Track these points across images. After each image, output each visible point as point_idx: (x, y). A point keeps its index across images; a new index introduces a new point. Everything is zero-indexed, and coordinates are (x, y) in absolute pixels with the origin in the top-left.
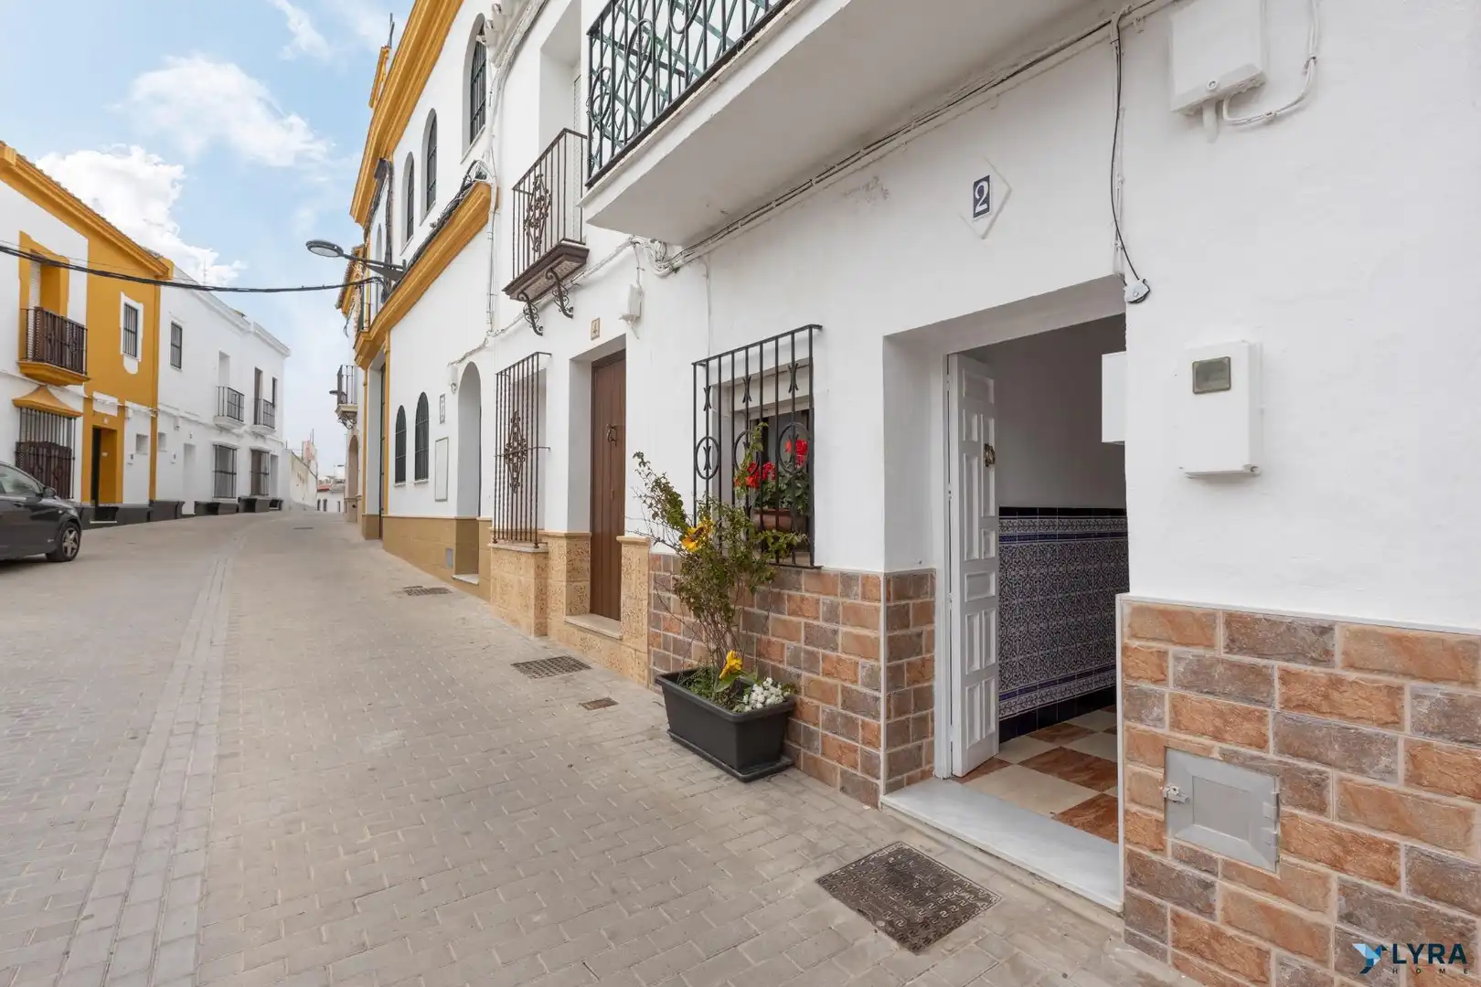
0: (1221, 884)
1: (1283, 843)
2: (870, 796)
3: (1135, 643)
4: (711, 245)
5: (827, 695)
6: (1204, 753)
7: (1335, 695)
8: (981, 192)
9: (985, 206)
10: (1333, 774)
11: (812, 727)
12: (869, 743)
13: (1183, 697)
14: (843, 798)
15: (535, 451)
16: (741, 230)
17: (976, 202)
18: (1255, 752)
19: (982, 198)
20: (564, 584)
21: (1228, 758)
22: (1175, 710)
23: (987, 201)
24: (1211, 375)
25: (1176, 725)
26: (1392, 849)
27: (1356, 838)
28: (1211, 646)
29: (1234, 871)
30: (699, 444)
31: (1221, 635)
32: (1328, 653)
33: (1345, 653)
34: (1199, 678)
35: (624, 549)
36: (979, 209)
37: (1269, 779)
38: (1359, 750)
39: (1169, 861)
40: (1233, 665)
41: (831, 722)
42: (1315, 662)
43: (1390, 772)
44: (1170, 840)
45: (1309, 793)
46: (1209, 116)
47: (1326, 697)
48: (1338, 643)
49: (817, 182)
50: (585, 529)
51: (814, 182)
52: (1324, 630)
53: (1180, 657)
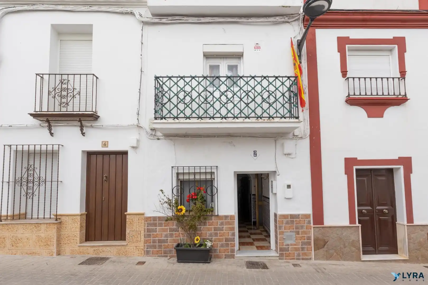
0: (290, 247)
1: (296, 240)
2: (233, 256)
3: (280, 220)
4: (176, 138)
5: (220, 240)
6: (288, 232)
7: (300, 222)
8: (255, 152)
9: (256, 155)
10: (300, 230)
11: (216, 248)
12: (233, 247)
13: (285, 226)
14: (226, 259)
16: (190, 138)
17: (254, 154)
18: (293, 230)
19: (255, 154)
20: (79, 233)
21: (290, 231)
22: (285, 227)
23: (256, 154)
24: (289, 186)
25: (285, 229)
26: (305, 236)
27: (302, 236)
28: (288, 219)
29: (291, 245)
30: (174, 187)
31: (289, 217)
32: (299, 217)
33: (301, 217)
34: (287, 223)
35: (127, 217)
36: (255, 155)
37: (294, 233)
38: (302, 227)
39: (284, 247)
40: (291, 220)
41: (222, 246)
42: (298, 219)
43: (305, 229)
44: (284, 244)
45: (298, 233)
46: (287, 155)
48: (300, 216)
49: (217, 137)
50: (84, 211)
52: (299, 215)
53: (285, 220)
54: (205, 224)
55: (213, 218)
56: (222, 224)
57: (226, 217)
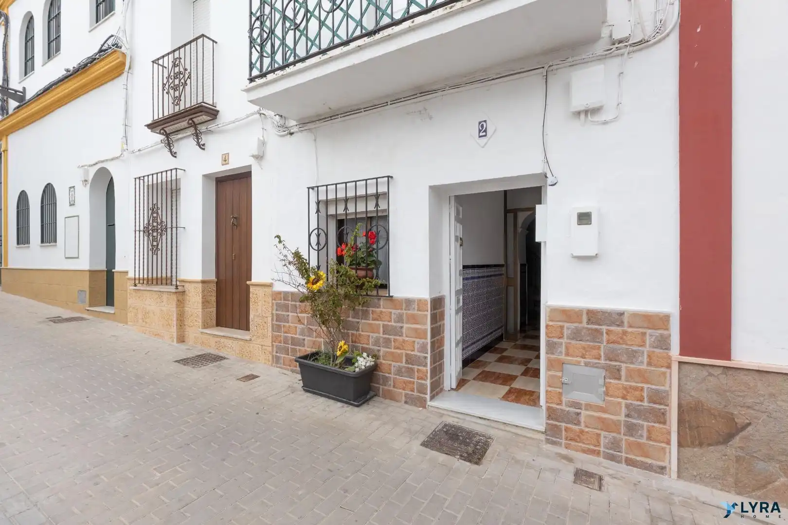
0: (584, 413)
1: (607, 393)
2: (422, 403)
3: (551, 323)
4: (318, 124)
5: (396, 358)
6: (578, 364)
7: (625, 337)
8: (482, 126)
9: (484, 134)
10: (623, 365)
11: (387, 375)
12: (422, 379)
13: (570, 343)
14: (407, 406)
15: (174, 229)
16: (340, 119)
17: (480, 131)
18: (597, 361)
19: (483, 130)
20: (201, 310)
21: (586, 364)
22: (567, 348)
23: (485, 131)
24: (584, 218)
25: (567, 354)
26: (642, 389)
27: (631, 387)
28: (581, 322)
29: (589, 407)
30: (312, 232)
31: (585, 318)
32: (622, 322)
33: (628, 322)
34: (576, 335)
35: (252, 289)
36: (481, 134)
37: (602, 370)
38: (632, 356)
39: (564, 407)
40: (588, 329)
41: (399, 372)
42: (618, 326)
43: (642, 362)
44: (564, 399)
45: (615, 373)
46: (583, 116)
47: (621, 338)
48: (626, 319)
49: (391, 104)
50: (213, 277)
51: (389, 104)
52: (621, 314)
53: (569, 327)
54: (365, 315)
55: (382, 302)
56: (400, 319)
57: (409, 302)
